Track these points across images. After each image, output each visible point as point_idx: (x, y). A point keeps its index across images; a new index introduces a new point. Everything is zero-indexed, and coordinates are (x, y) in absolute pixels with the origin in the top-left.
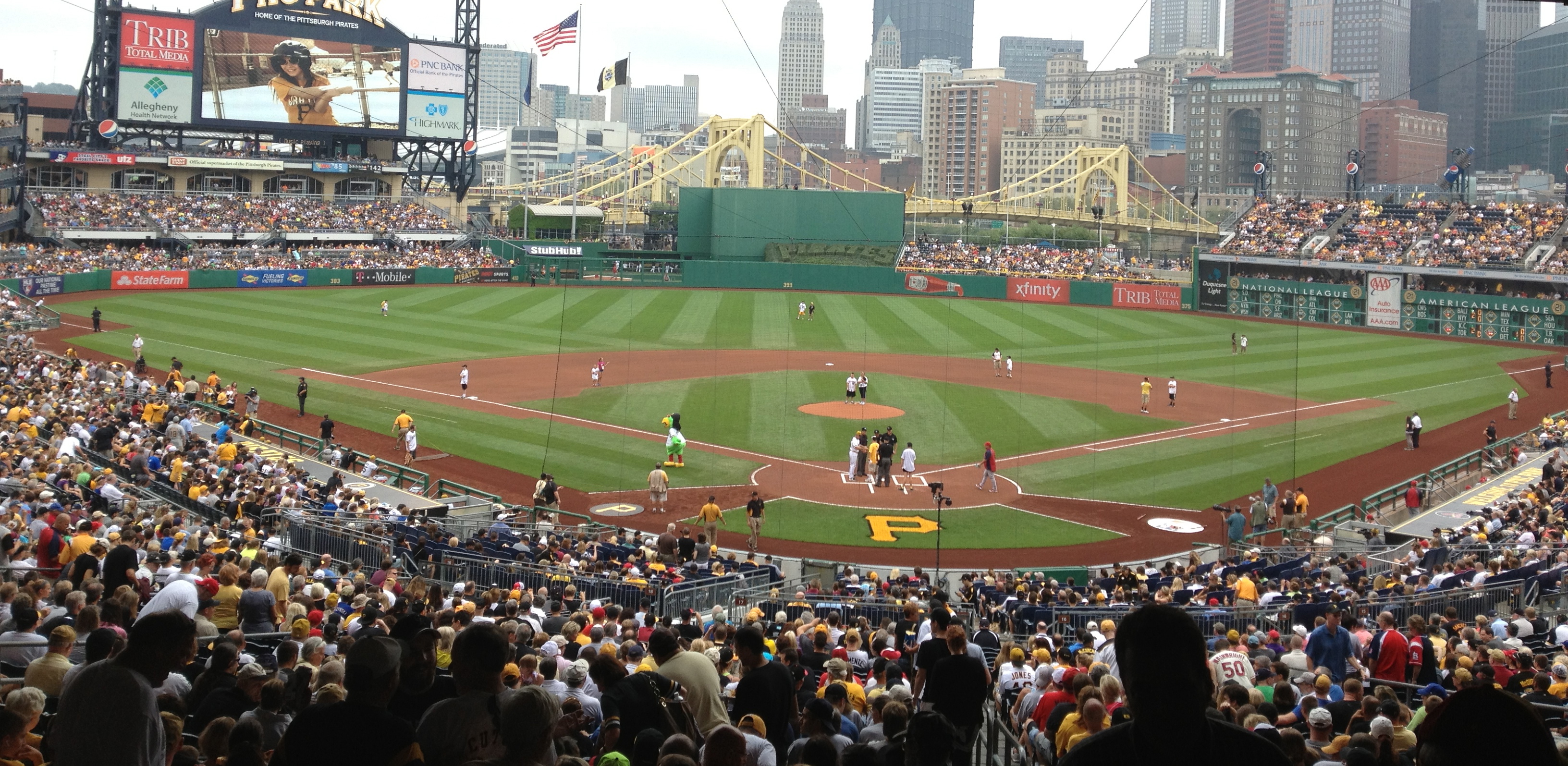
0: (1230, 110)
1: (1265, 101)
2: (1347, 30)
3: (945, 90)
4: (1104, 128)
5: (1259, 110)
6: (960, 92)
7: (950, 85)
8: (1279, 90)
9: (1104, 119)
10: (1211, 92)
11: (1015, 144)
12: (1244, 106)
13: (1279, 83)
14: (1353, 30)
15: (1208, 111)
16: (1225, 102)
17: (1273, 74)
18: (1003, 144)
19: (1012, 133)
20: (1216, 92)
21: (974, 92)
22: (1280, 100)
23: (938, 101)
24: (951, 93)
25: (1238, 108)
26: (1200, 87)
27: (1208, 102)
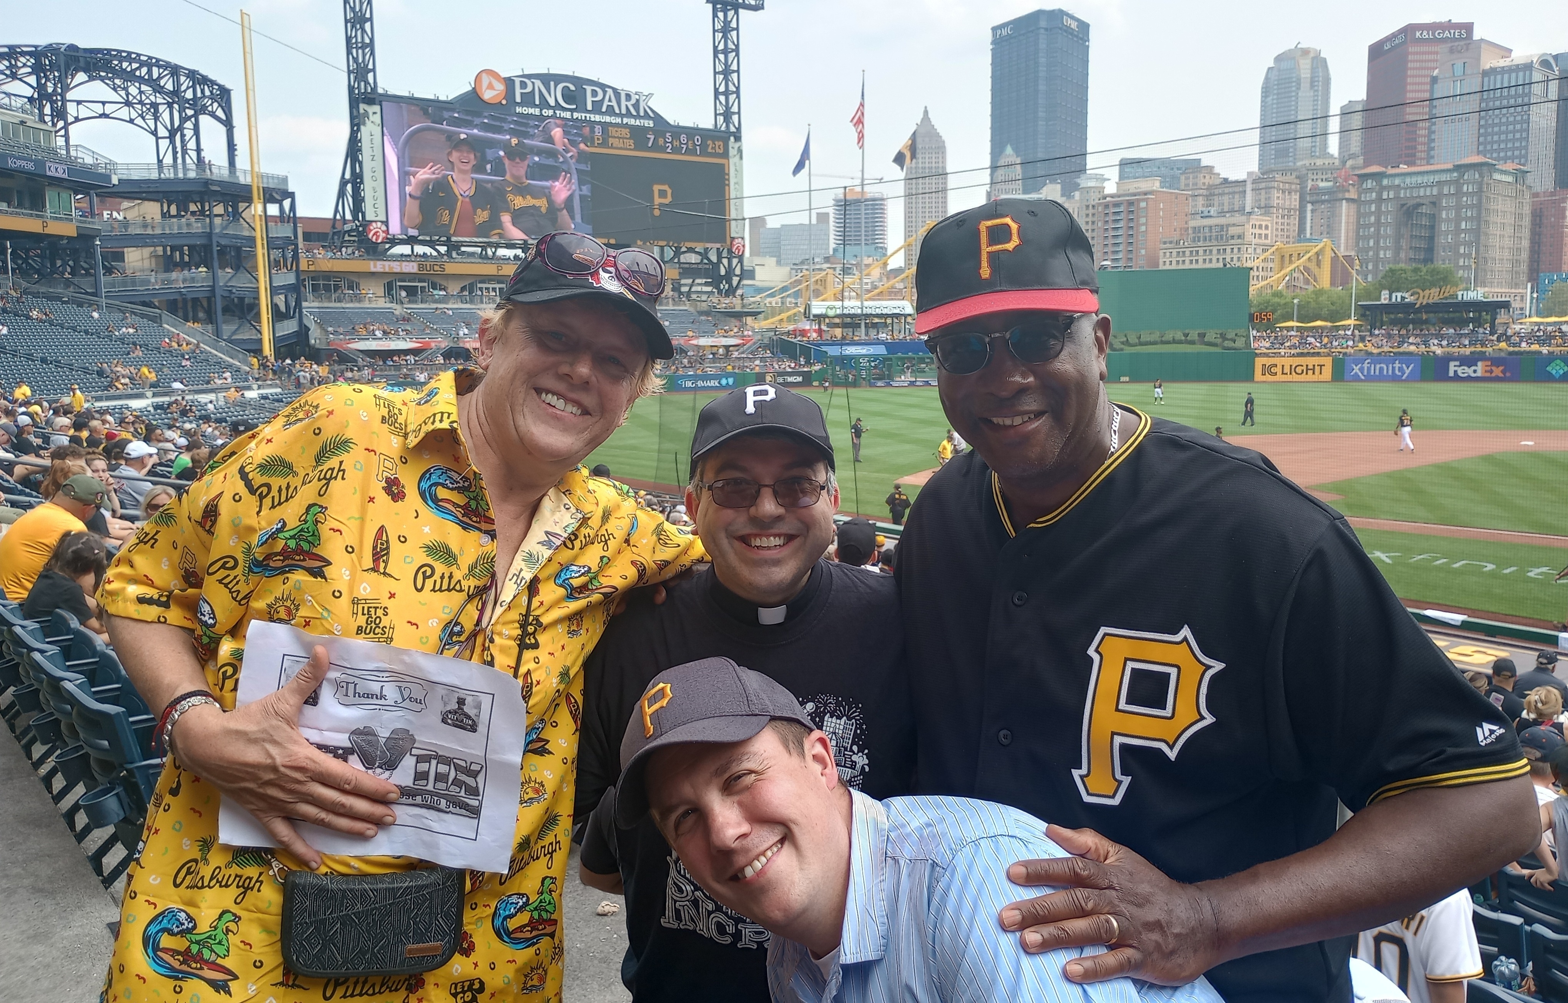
0: (1403, 205)
1: (1441, 195)
2: (1494, 125)
3: (1099, 204)
4: (1254, 236)
5: (1434, 203)
6: (1116, 205)
7: (1105, 198)
8: (1457, 182)
10: (1383, 188)
11: (1174, 254)
12: (1418, 200)
13: (1455, 174)
15: (1379, 208)
16: (1397, 198)
17: (1450, 166)
18: (1161, 253)
19: (1171, 242)
20: (1388, 188)
21: (1130, 203)
22: (1457, 192)
23: (1093, 215)
24: (1107, 206)
25: (1411, 203)
26: (1369, 184)
27: (1380, 200)
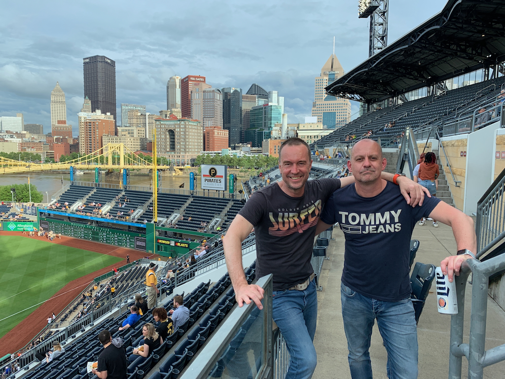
0: (167, 130)
1: (175, 127)
2: (206, 106)
4: (139, 133)
5: (174, 130)
6: (90, 123)
9: (139, 130)
10: (161, 124)
11: (107, 139)
12: (170, 128)
13: (179, 122)
14: (208, 106)
15: (161, 130)
16: (165, 127)
18: (103, 139)
19: (106, 136)
21: (94, 123)
22: (179, 127)
26: (158, 123)
27: (161, 127)
